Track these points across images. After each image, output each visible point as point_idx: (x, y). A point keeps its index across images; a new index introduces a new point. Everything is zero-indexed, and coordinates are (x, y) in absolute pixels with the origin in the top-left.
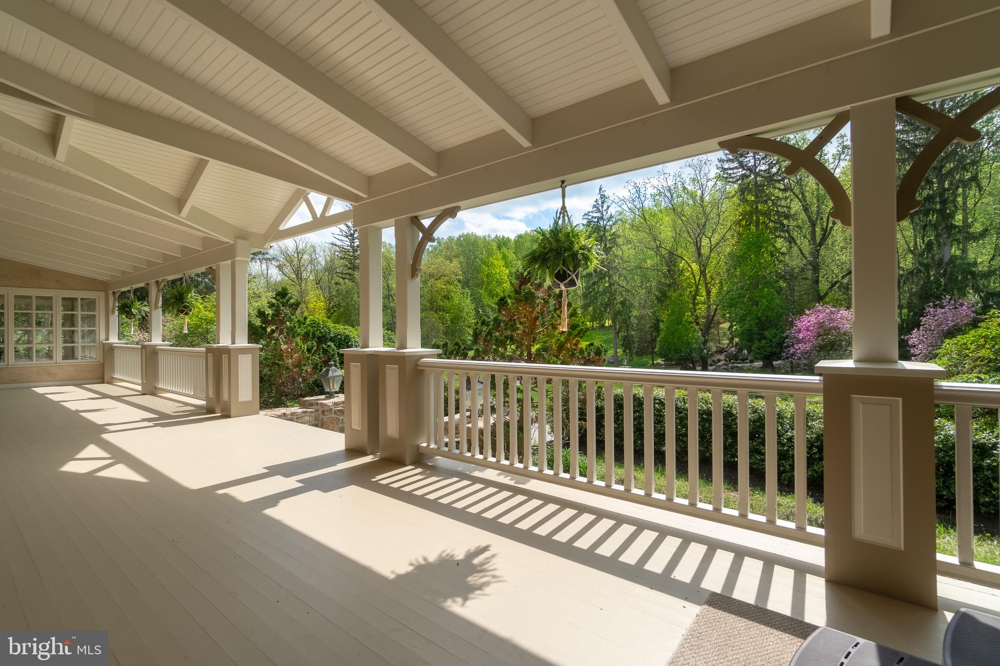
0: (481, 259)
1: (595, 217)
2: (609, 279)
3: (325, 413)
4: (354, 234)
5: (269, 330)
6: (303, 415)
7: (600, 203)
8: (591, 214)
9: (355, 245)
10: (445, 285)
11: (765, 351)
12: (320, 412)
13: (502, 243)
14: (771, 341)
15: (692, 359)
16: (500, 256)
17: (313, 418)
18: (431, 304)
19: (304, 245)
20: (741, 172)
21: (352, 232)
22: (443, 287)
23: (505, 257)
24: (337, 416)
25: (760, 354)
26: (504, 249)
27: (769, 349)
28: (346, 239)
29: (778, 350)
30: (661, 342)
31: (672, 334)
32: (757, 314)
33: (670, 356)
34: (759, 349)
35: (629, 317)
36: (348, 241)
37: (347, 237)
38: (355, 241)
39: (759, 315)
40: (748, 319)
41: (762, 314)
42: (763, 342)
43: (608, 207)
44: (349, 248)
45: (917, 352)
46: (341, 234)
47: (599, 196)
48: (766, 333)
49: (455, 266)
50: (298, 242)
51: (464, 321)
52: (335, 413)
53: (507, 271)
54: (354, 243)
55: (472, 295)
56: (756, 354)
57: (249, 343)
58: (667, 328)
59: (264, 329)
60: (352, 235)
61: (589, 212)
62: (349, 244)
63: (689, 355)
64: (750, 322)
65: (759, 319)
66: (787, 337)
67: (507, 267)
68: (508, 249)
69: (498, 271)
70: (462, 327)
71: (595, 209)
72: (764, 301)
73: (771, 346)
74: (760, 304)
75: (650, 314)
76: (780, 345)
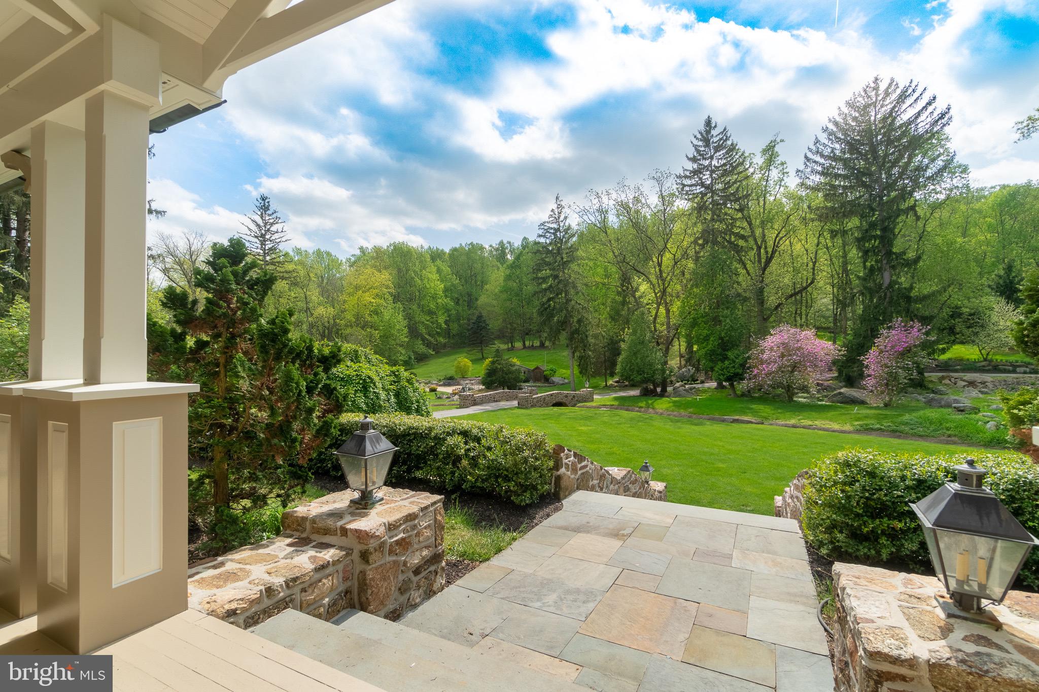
0: (414, 271)
1: (552, 228)
2: (566, 295)
3: (372, 558)
4: (265, 235)
5: (190, 342)
6: (318, 576)
7: (557, 213)
8: (546, 224)
9: (267, 248)
10: (373, 298)
11: (728, 372)
12: (356, 556)
13: (436, 255)
14: (734, 362)
15: (654, 381)
16: (434, 269)
17: (341, 575)
18: (357, 319)
19: (199, 244)
20: (699, 189)
21: (263, 232)
22: (373, 300)
23: (439, 271)
24: (394, 558)
25: (723, 375)
26: (438, 262)
27: (732, 370)
28: (256, 240)
29: (740, 371)
30: (622, 363)
31: (635, 354)
32: (720, 334)
33: (632, 378)
34: (722, 370)
35: (587, 337)
36: (258, 242)
37: (256, 237)
38: (267, 243)
39: (723, 335)
40: (712, 339)
41: (726, 333)
42: (727, 363)
43: (566, 218)
44: (259, 251)
45: (871, 372)
46: (249, 233)
47: (556, 206)
48: (729, 354)
49: (385, 277)
50: (191, 240)
51: (395, 340)
52: (391, 552)
53: (442, 286)
54: (265, 245)
55: (404, 311)
56: (719, 375)
57: (149, 379)
58: (629, 347)
59: (180, 338)
60: (263, 236)
61: (545, 222)
62: (260, 246)
63: (653, 376)
64: (713, 343)
65: (721, 338)
66: (749, 358)
67: (442, 281)
68: (443, 262)
69: (432, 285)
70: (393, 345)
71: (551, 219)
72: (728, 321)
73: (734, 367)
74: (723, 323)
75: (604, 334)
76: (743, 365)
